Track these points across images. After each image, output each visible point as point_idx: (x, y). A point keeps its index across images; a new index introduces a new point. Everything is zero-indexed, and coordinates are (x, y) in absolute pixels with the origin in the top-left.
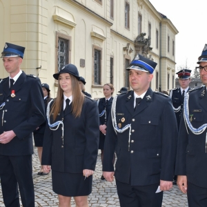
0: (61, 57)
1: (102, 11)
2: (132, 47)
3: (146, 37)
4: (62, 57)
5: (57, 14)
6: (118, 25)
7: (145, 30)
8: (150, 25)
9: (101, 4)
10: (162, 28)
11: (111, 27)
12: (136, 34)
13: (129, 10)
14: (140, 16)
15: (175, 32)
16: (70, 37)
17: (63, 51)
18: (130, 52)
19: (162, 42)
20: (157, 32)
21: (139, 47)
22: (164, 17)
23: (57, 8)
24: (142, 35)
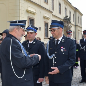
1: (48, 7)
3: (68, 17)
5: (28, 9)
6: (56, 12)
7: (68, 14)
8: (70, 12)
9: (48, 4)
10: (76, 13)
11: (52, 14)
12: (64, 16)
13: (60, 6)
14: (66, 9)
15: (82, 15)
16: (34, 18)
19: (76, 19)
20: (74, 15)
21: (65, 21)
22: (76, 9)
23: (28, 7)
24: (67, 17)
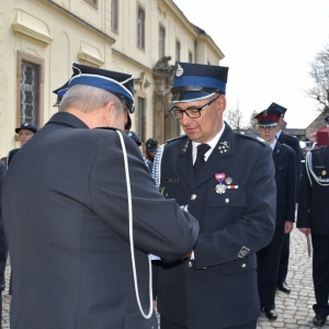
0: (26, 93)
1: (99, 18)
2: (148, 78)
3: (172, 63)
4: (28, 93)
5: (20, 22)
6: (126, 41)
7: (170, 51)
8: (178, 44)
9: (96, 8)
10: (199, 49)
11: (114, 46)
12: (156, 58)
13: (143, 20)
14: (162, 30)
15: (219, 55)
16: (43, 60)
17: (30, 83)
18: (146, 86)
20: (190, 55)
21: (160, 78)
22: (202, 32)
23: (19, 13)
24: (165, 60)
